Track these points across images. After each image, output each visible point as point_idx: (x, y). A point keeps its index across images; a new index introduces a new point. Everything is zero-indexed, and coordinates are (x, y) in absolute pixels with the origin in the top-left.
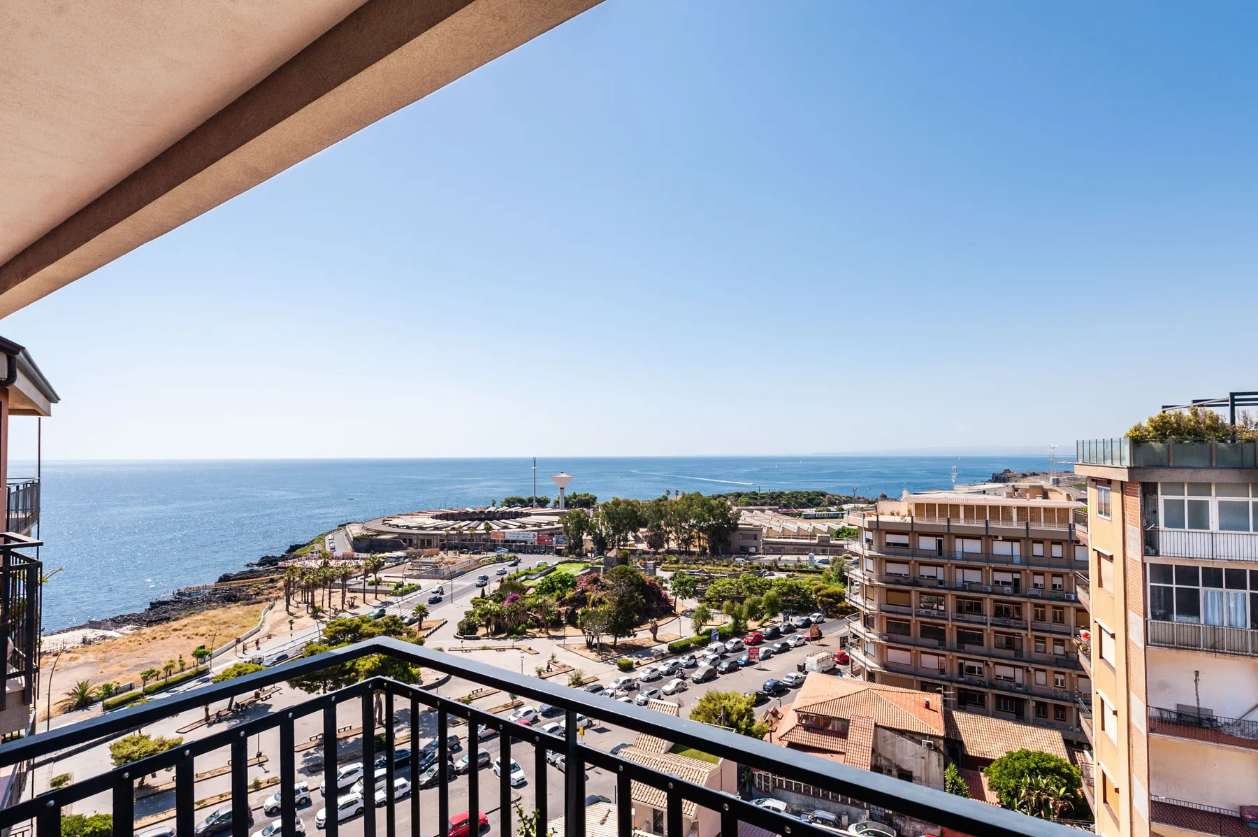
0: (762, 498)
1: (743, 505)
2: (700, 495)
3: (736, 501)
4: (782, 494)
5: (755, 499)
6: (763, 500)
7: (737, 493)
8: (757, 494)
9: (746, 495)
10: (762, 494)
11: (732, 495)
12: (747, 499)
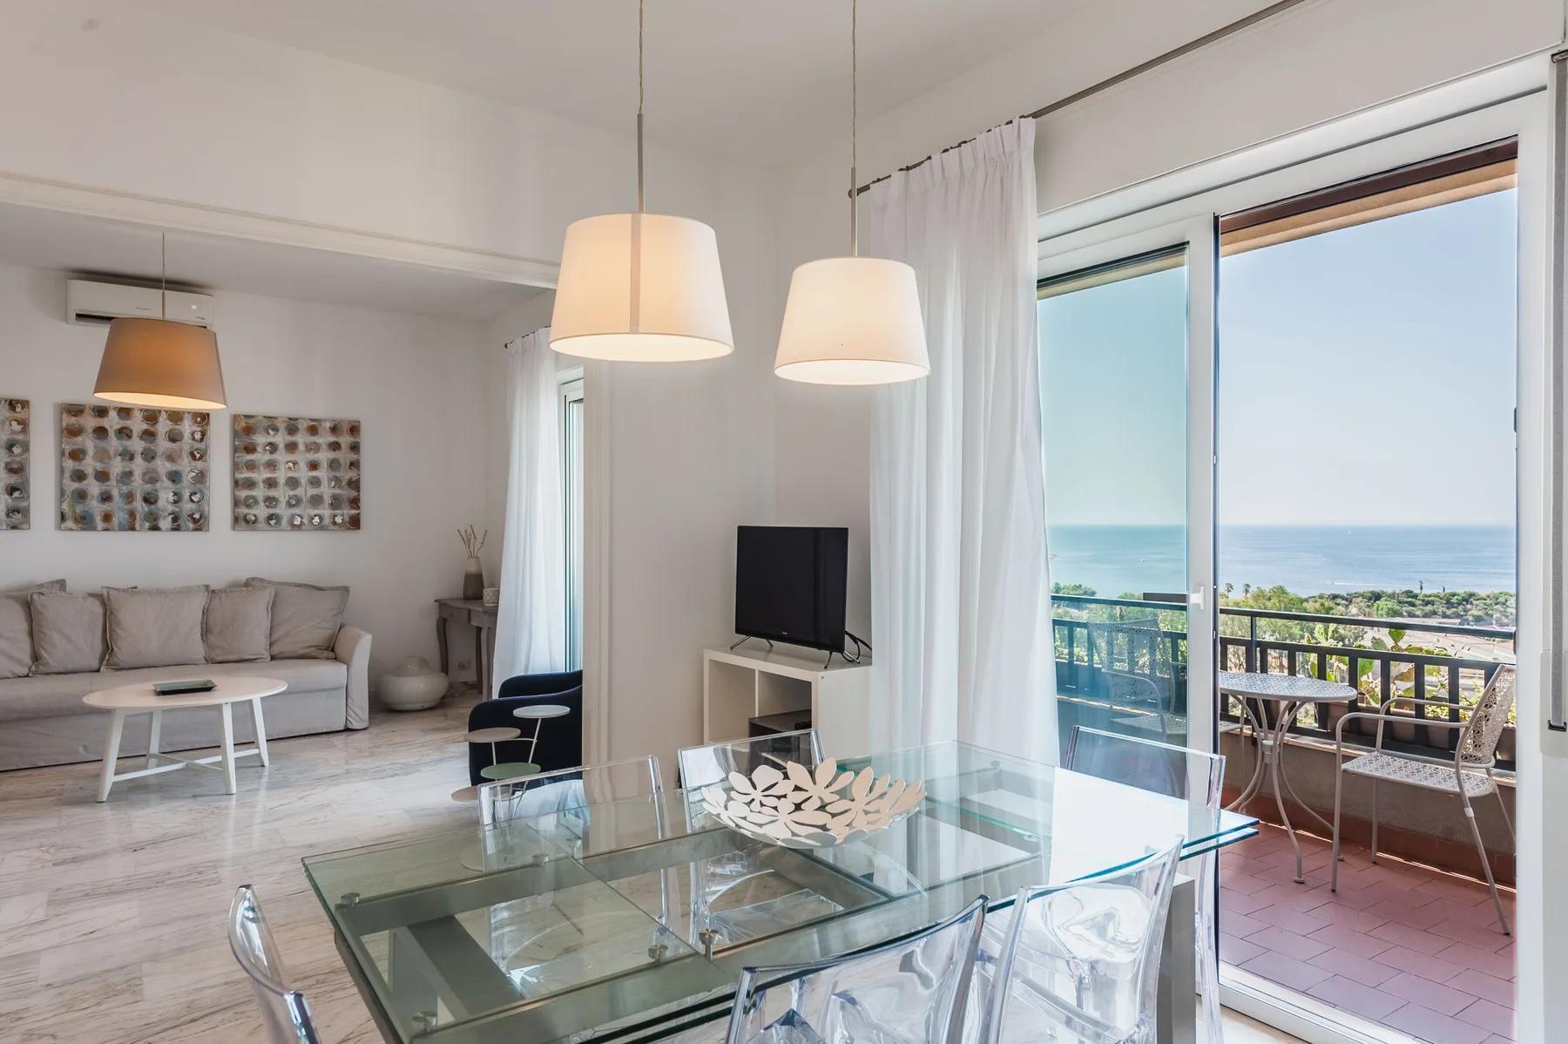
0: (1427, 603)
1: (1382, 615)
2: (1284, 592)
3: (1368, 606)
4: (1468, 599)
5: (1413, 605)
6: (1429, 608)
7: (1371, 592)
8: (1415, 596)
9: (1392, 596)
10: (1426, 596)
11: (1362, 595)
12: (1392, 604)
